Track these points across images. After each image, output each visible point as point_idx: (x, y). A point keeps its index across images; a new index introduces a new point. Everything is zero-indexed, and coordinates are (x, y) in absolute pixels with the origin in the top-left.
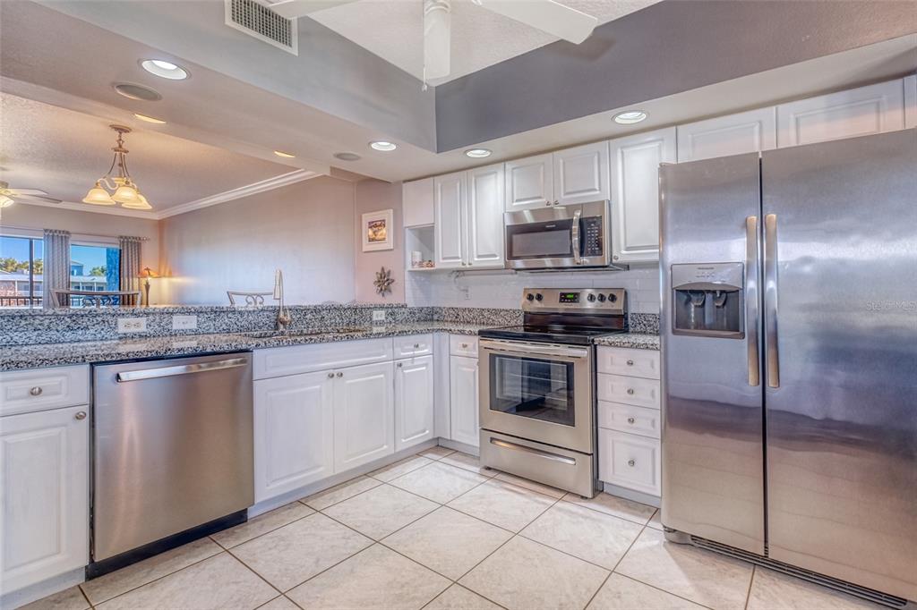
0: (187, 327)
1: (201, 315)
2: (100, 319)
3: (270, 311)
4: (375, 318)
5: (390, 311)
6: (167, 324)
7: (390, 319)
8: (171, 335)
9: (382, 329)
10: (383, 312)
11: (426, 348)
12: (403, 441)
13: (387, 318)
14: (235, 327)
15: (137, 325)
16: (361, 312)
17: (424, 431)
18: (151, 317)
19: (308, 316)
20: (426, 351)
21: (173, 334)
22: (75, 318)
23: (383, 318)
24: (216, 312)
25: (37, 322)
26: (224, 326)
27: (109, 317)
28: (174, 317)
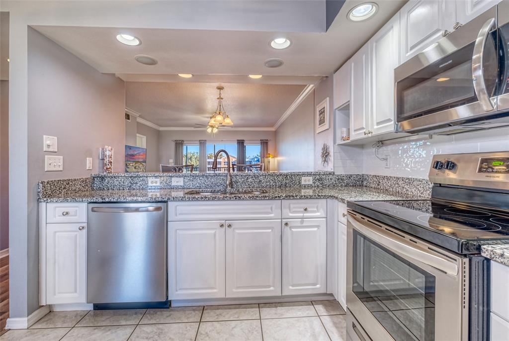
0: (179, 184)
1: (186, 178)
2: (141, 179)
3: (224, 176)
4: (303, 183)
5: (318, 177)
6: (169, 183)
7: (318, 183)
8: (171, 188)
9: (310, 192)
10: (311, 178)
11: (318, 211)
12: (291, 287)
13: (314, 183)
14: (204, 185)
15: (156, 182)
16: (291, 178)
17: (316, 284)
18: (162, 178)
19: (250, 180)
20: (318, 214)
21: (172, 188)
22: (132, 178)
23: (311, 183)
24: (193, 176)
25: (120, 180)
26: (198, 184)
27: (145, 178)
28: (173, 179)
